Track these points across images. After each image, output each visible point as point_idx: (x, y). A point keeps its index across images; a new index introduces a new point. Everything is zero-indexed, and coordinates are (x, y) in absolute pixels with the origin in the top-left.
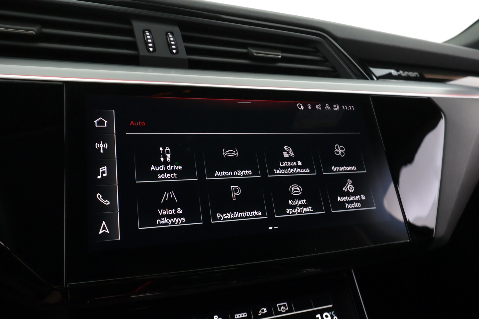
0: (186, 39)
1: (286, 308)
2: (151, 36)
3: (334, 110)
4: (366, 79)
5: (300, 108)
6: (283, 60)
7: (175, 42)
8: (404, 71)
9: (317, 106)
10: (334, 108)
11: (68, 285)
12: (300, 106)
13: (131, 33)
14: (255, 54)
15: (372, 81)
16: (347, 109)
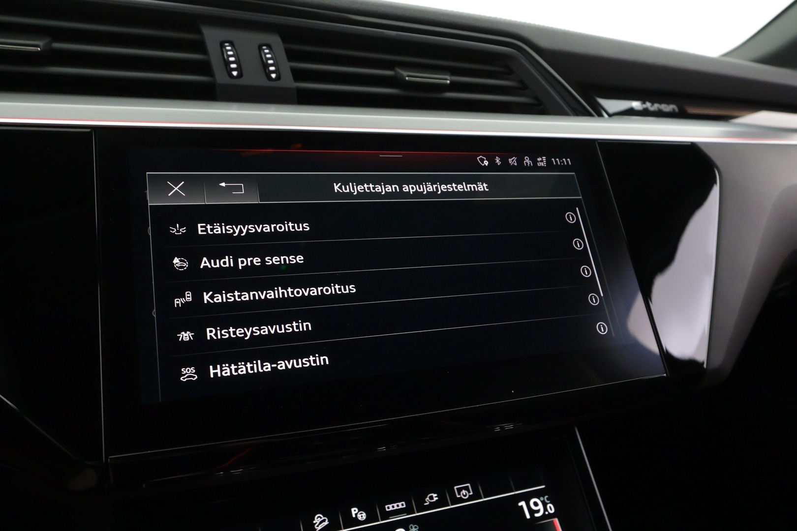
0: (291, 55)
1: (469, 492)
2: (235, 52)
3: (539, 165)
4: (591, 115)
5: (483, 163)
6: (454, 87)
7: (274, 61)
8: (653, 103)
9: (510, 160)
10: (539, 162)
11: (109, 460)
12: (482, 160)
13: (200, 46)
14: (407, 78)
15: (600, 118)
16: (559, 164)
